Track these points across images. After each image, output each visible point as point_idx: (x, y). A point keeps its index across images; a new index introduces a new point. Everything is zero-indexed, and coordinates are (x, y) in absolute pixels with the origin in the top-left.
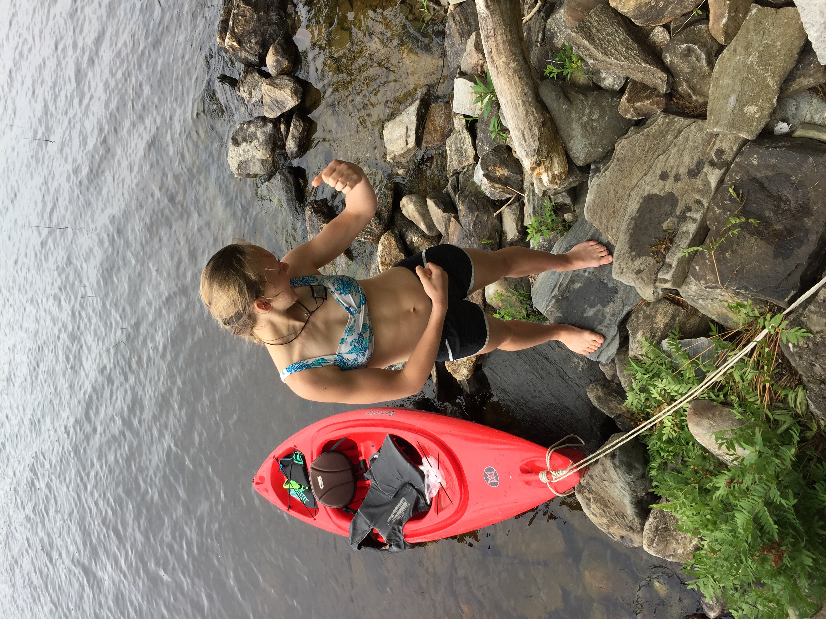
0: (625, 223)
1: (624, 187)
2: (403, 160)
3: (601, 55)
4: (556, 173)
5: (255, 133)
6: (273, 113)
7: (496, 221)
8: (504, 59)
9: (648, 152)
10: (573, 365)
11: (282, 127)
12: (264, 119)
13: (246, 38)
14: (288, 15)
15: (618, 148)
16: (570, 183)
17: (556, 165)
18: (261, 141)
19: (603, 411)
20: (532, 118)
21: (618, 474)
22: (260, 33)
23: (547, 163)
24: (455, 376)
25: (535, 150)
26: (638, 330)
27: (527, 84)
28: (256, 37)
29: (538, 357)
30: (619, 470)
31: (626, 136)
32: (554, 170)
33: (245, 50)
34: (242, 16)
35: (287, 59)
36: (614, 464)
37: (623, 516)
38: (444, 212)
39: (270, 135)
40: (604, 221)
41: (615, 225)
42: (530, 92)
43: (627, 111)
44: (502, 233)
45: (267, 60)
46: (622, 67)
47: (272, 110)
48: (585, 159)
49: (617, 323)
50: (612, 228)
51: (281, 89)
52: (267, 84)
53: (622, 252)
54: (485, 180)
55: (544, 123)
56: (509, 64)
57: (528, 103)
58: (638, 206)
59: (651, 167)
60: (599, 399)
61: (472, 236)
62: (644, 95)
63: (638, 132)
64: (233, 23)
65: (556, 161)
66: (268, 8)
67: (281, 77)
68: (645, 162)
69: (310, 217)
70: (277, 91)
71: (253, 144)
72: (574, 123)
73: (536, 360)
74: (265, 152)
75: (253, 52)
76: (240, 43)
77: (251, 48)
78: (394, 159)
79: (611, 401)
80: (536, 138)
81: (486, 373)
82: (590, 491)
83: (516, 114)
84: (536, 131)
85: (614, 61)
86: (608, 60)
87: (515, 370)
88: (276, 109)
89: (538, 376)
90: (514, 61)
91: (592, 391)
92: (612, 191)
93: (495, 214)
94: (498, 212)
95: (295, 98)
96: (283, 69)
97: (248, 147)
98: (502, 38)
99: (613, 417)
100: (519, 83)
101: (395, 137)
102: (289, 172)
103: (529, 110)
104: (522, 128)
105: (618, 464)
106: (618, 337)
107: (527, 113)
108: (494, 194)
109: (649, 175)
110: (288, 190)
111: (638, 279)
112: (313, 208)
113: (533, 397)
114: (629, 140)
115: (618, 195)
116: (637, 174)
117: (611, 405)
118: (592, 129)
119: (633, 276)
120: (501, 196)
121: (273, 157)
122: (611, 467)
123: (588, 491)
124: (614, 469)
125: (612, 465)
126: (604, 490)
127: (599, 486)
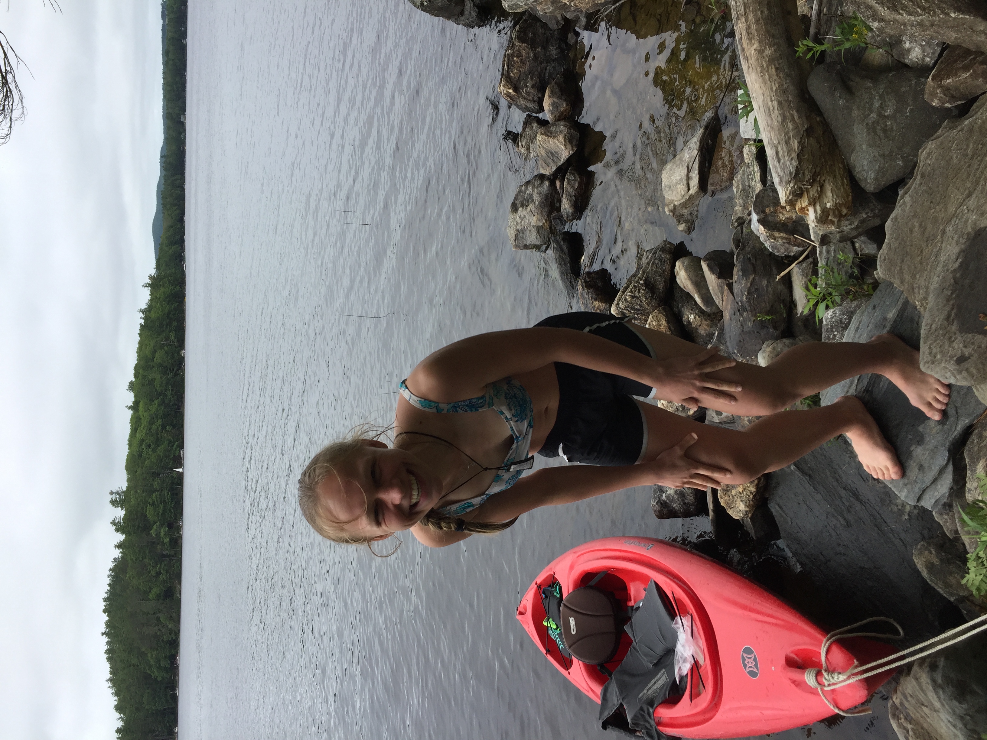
0: (936, 279)
1: (936, 219)
2: (685, 212)
3: (887, 12)
4: (828, 205)
5: (532, 195)
6: (548, 168)
7: (780, 287)
8: (756, 45)
9: (972, 158)
10: (895, 509)
11: (558, 184)
12: (542, 177)
13: (522, 82)
14: (569, 47)
15: (923, 155)
16: (863, 221)
17: (829, 194)
18: (537, 203)
19: (936, 588)
20: (790, 126)
21: (939, 698)
22: (536, 73)
23: (813, 192)
24: (730, 512)
25: (791, 173)
26: (978, 459)
27: (788, 75)
28: (532, 79)
29: (843, 493)
30: (941, 692)
31: (935, 136)
32: (825, 201)
33: (522, 96)
34: (518, 57)
35: (565, 100)
36: (934, 681)
38: (719, 278)
39: (547, 196)
40: (907, 277)
41: (923, 283)
42: (792, 88)
43: (933, 95)
44: (792, 305)
45: (544, 104)
46: (921, 24)
47: (547, 164)
48: (876, 179)
49: (947, 445)
50: (919, 288)
51: (555, 137)
52: (542, 134)
53: (934, 326)
54: (761, 227)
55: (809, 132)
56: (763, 51)
57: (786, 105)
58: (956, 250)
59: (977, 183)
60: (930, 567)
61: (744, 309)
62: (961, 65)
63: (954, 128)
64: (508, 66)
65: (828, 187)
66: (547, 42)
67: (557, 123)
68: (969, 175)
69: (582, 294)
70: (551, 141)
71: (528, 208)
72: (856, 126)
73: (841, 498)
74: (540, 216)
75: (531, 98)
76: (516, 89)
77: (528, 93)
78: (674, 210)
79: (951, 573)
80: (794, 155)
81: (773, 511)
82: (908, 718)
83: (769, 123)
84: (795, 144)
85: (906, 17)
86: (899, 17)
87: (811, 510)
88: (552, 163)
89: (842, 521)
90: (770, 46)
91: (921, 554)
92: (917, 229)
93: (778, 277)
94: (783, 274)
95: (569, 146)
96: (562, 114)
97: (525, 212)
98: (755, 15)
99: (952, 599)
100: (775, 77)
101: (674, 181)
102: (563, 239)
103: (787, 114)
104: (775, 142)
105: (940, 681)
106: (950, 468)
107: (784, 118)
108: (776, 248)
109: (974, 196)
110: (561, 262)
111: (960, 372)
112: (586, 282)
113: (837, 554)
114: (938, 141)
115: (926, 234)
116: (955, 196)
117: (951, 579)
118: (885, 130)
119: (952, 366)
120: (787, 250)
121: (551, 222)
122: (927, 685)
123: (905, 717)
124: (934, 689)
125: (929, 681)
126: (925, 719)
127: (918, 712)
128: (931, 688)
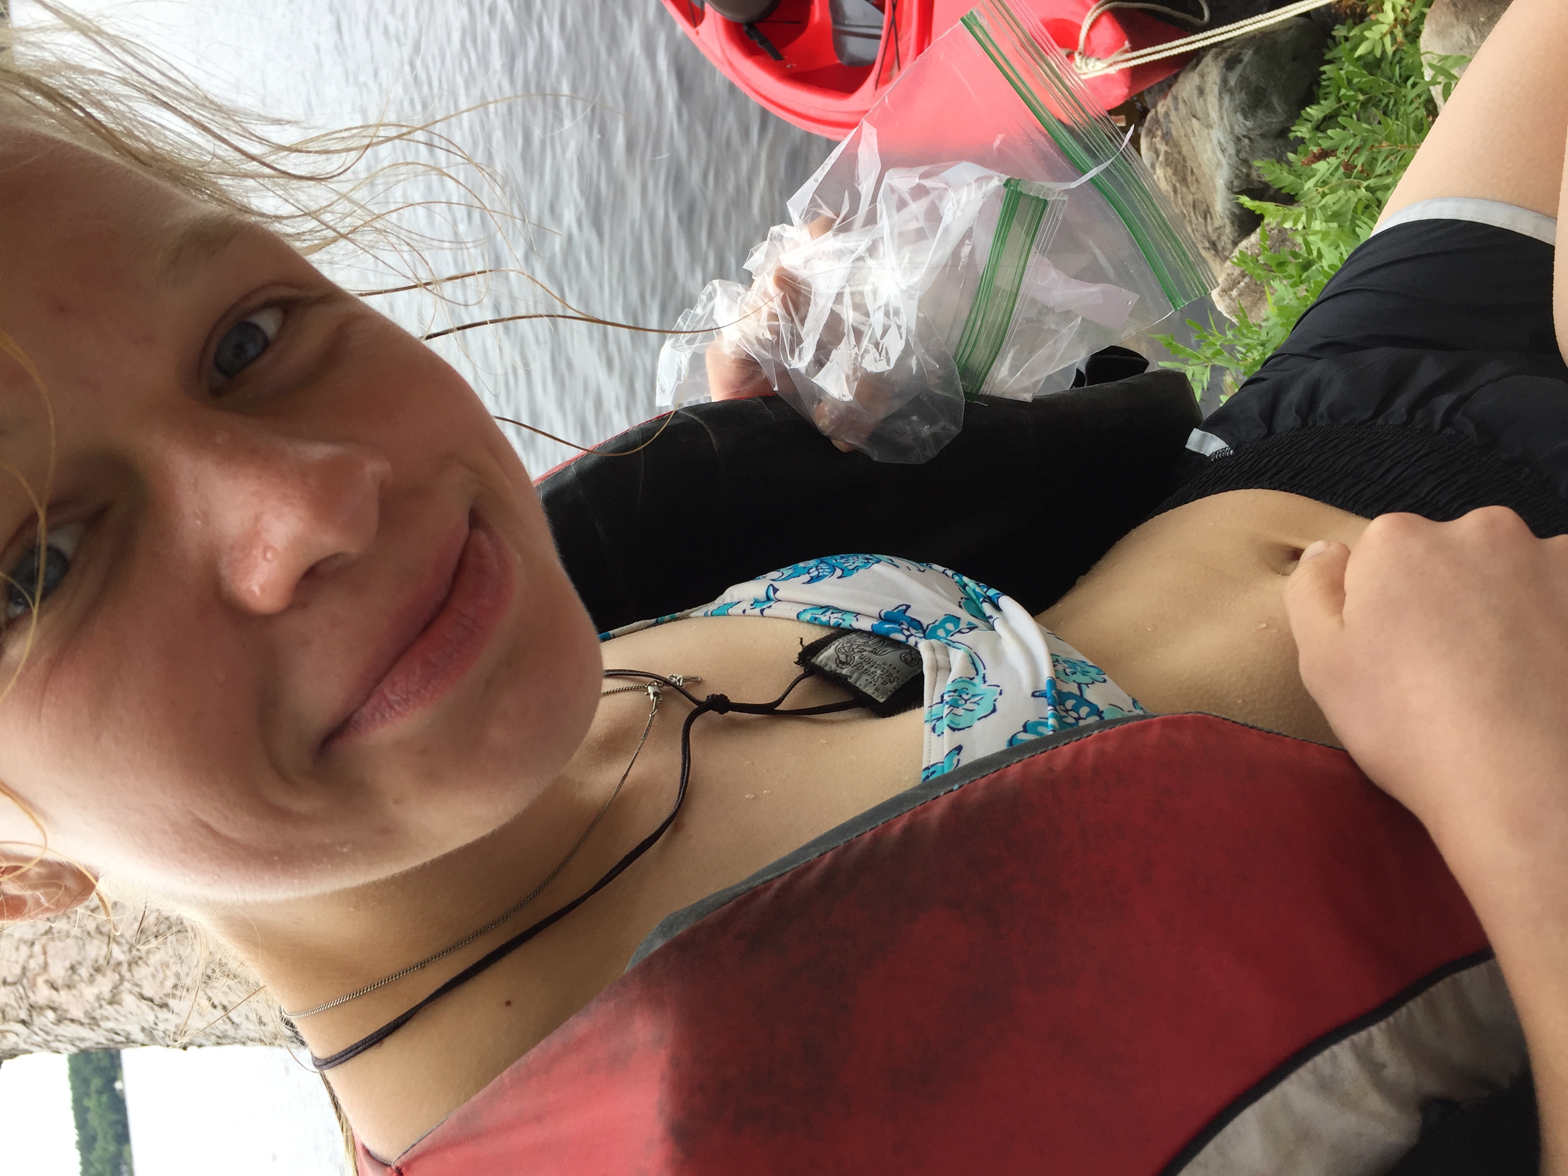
21: (1221, 107)
30: (1227, 98)
36: (1225, 81)
37: (1207, 213)
82: (1167, 137)
105: (1232, 82)
122: (1214, 86)
123: (1163, 133)
124: (1220, 94)
125: (1218, 81)
126: (1190, 140)
127: (1183, 127)
128: (1216, 91)
